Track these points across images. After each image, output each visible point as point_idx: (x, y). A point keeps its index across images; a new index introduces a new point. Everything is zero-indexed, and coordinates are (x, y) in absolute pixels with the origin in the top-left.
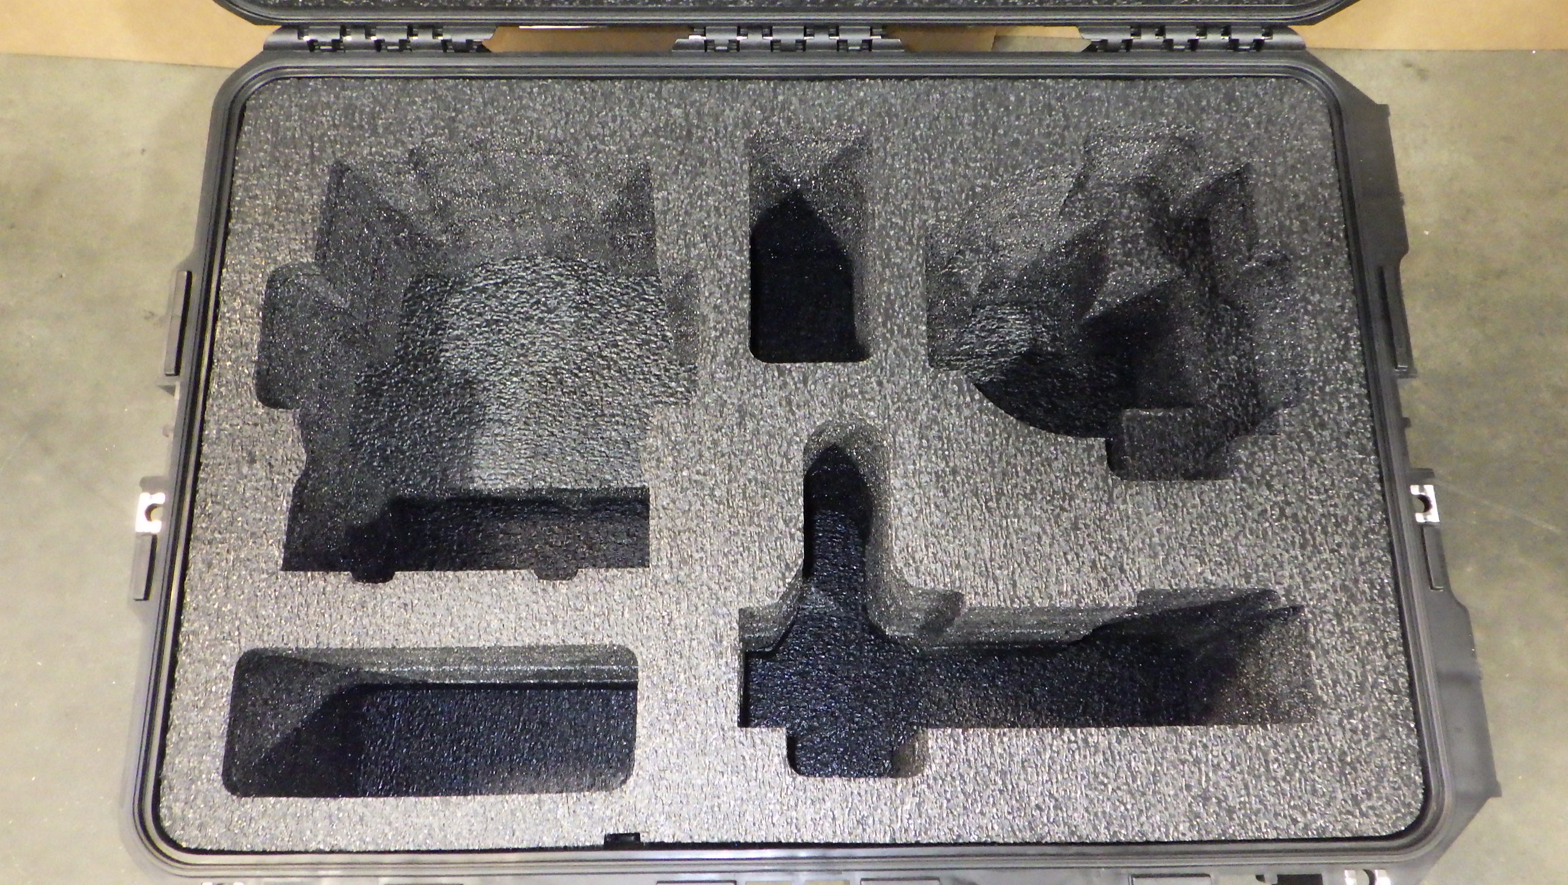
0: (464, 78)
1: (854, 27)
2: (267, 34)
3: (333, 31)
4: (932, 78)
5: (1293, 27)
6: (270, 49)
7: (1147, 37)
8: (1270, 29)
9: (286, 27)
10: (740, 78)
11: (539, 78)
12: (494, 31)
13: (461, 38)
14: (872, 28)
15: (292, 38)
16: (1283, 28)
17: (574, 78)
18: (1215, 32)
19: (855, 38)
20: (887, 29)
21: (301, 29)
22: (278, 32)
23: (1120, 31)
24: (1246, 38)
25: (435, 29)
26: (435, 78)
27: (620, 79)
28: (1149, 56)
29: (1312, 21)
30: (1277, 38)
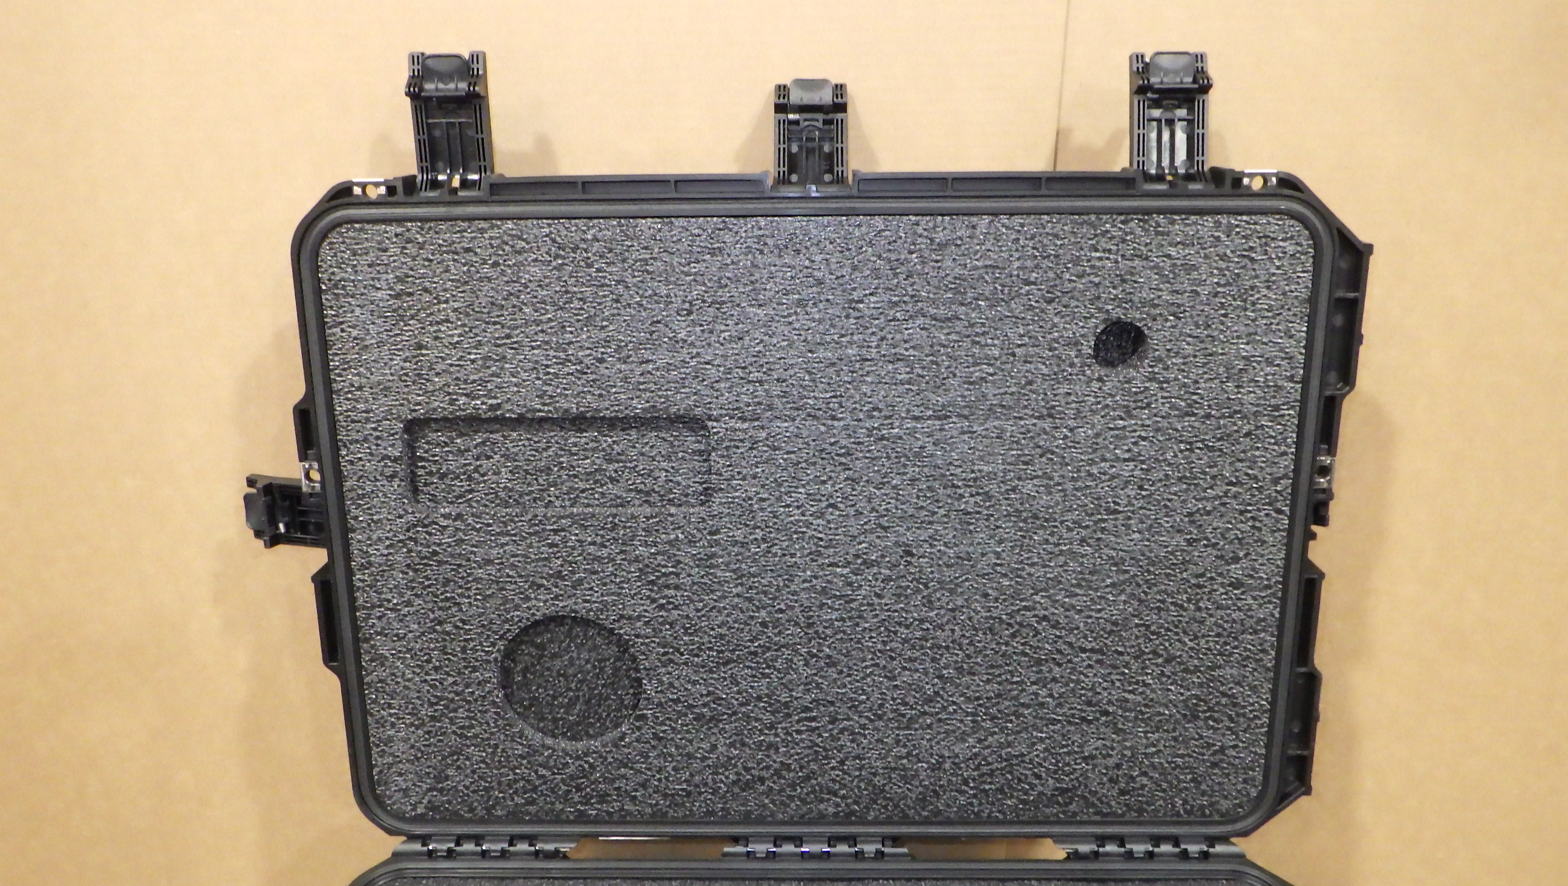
0: (549, 878)
1: (869, 838)
2: (396, 843)
3: (449, 841)
4: (934, 879)
5: (1233, 840)
6: (397, 856)
7: (1110, 848)
8: (1212, 841)
9: (412, 838)
10: (775, 879)
11: (611, 878)
12: (578, 841)
13: (550, 847)
14: (884, 839)
15: (417, 847)
16: (1224, 839)
17: (637, 878)
18: (1166, 843)
19: (870, 848)
20: (896, 840)
21: (425, 839)
22: (404, 842)
23: (1089, 843)
24: (1193, 848)
25: (531, 839)
26: (525, 878)
27: (676, 879)
28: (1113, 862)
29: (1245, 834)
30: (1219, 849)
